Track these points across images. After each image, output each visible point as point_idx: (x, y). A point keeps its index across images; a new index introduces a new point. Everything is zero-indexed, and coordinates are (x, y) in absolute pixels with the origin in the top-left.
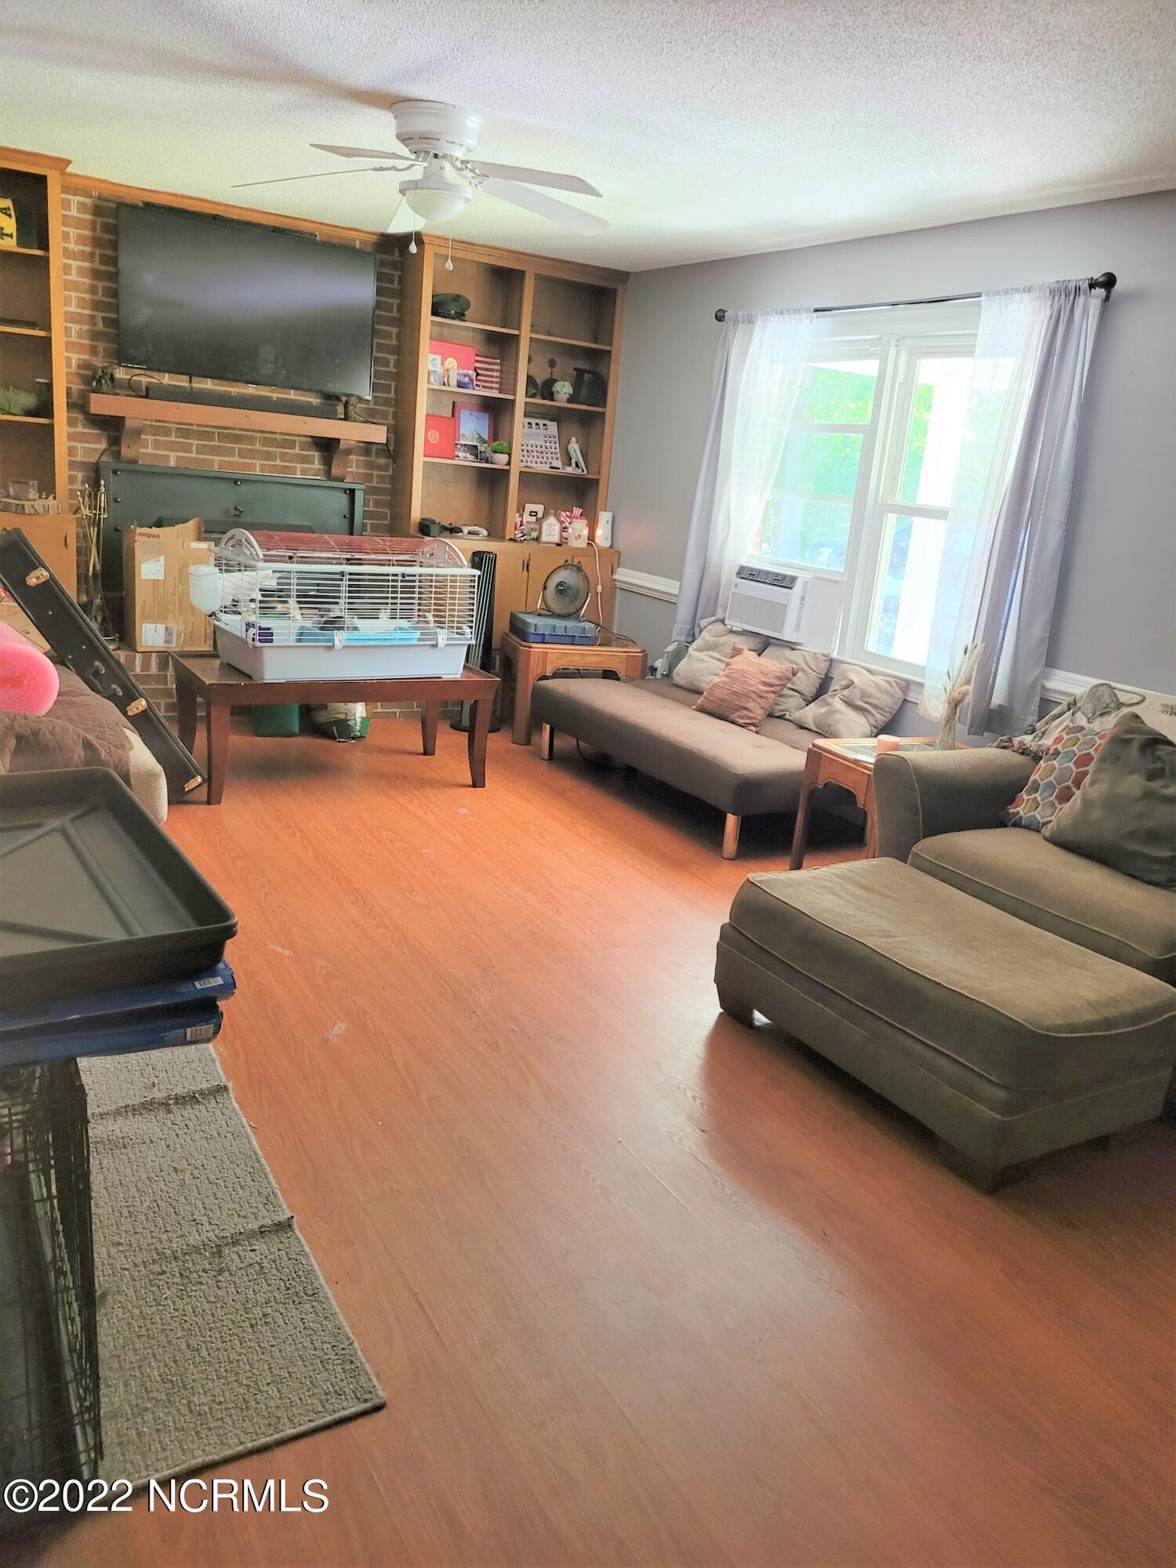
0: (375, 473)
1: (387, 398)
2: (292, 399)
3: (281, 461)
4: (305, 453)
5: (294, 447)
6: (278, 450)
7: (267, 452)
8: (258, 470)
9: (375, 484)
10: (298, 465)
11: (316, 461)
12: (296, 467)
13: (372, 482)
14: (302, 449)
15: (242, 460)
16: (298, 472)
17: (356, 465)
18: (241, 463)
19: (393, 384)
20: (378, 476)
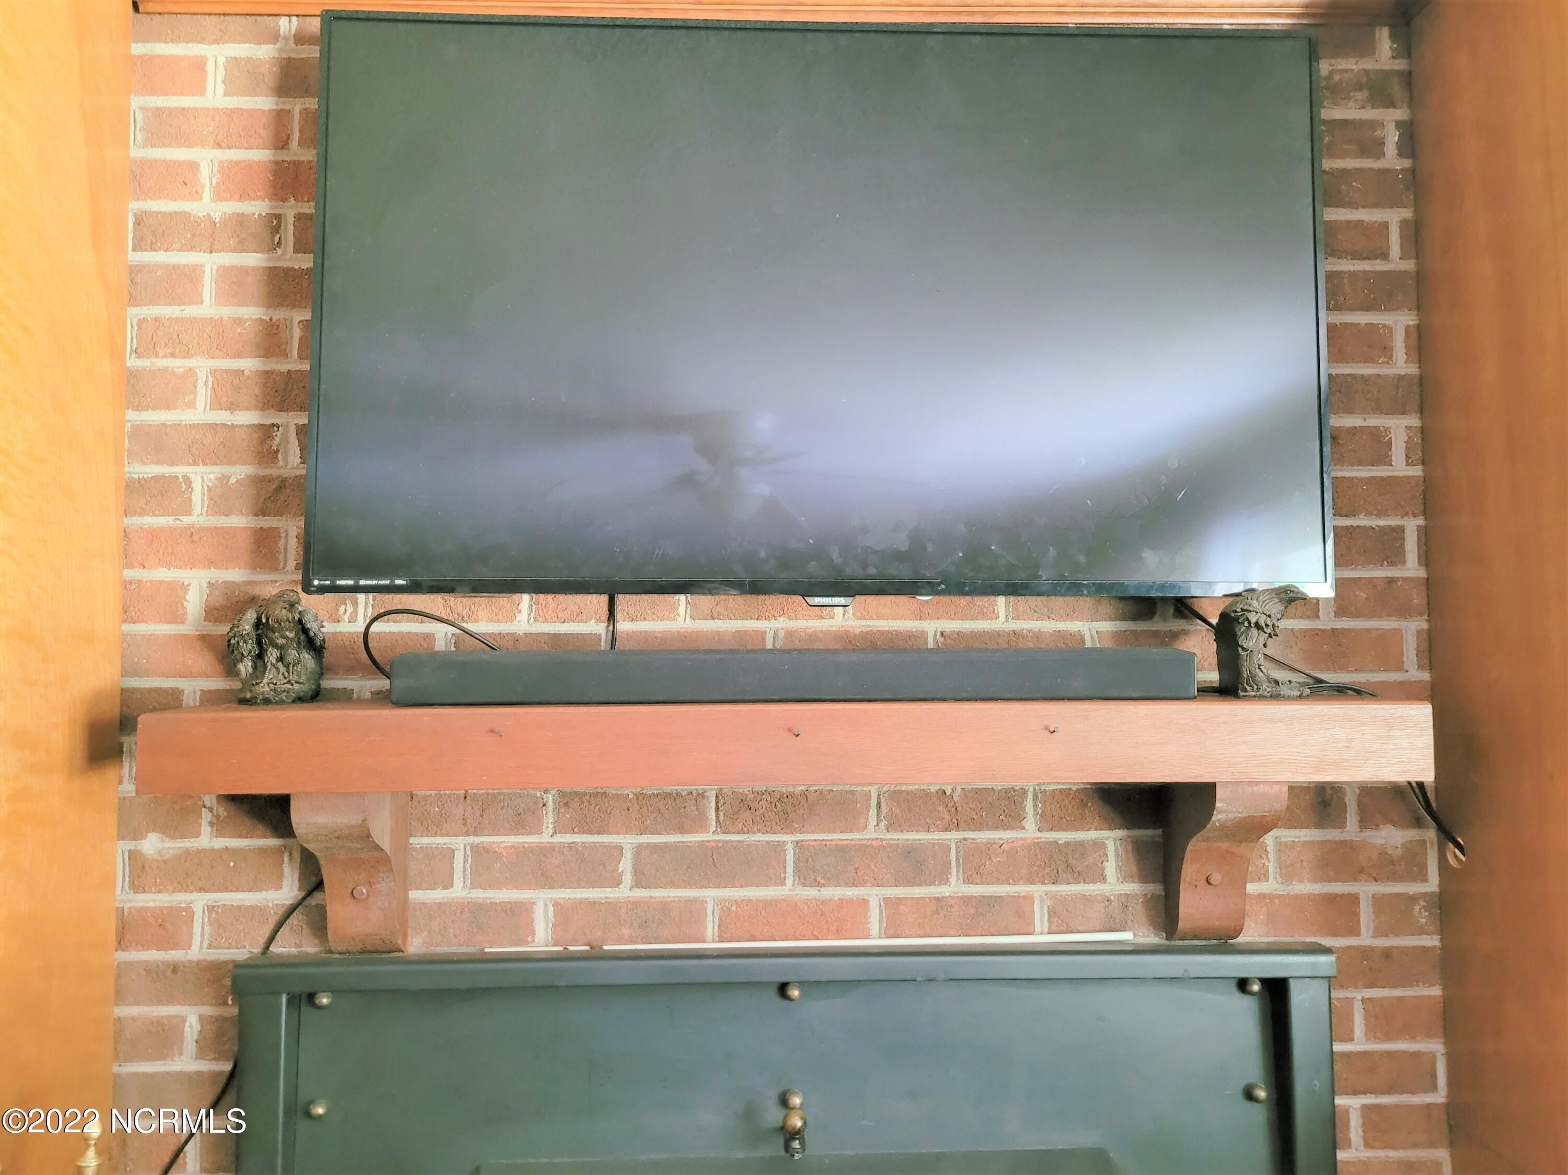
0: (1366, 890)
1: (1391, 581)
2: (998, 634)
3: (968, 880)
4: (1063, 837)
5: (1014, 819)
6: (954, 835)
7: (909, 852)
8: (875, 928)
9: (1366, 939)
10: (1038, 890)
11: (1111, 868)
12: (1029, 898)
13: (1354, 931)
14: (1050, 821)
15: (811, 892)
16: (1040, 919)
17: (1280, 865)
18: (807, 902)
19: (1412, 525)
20: (1379, 902)
